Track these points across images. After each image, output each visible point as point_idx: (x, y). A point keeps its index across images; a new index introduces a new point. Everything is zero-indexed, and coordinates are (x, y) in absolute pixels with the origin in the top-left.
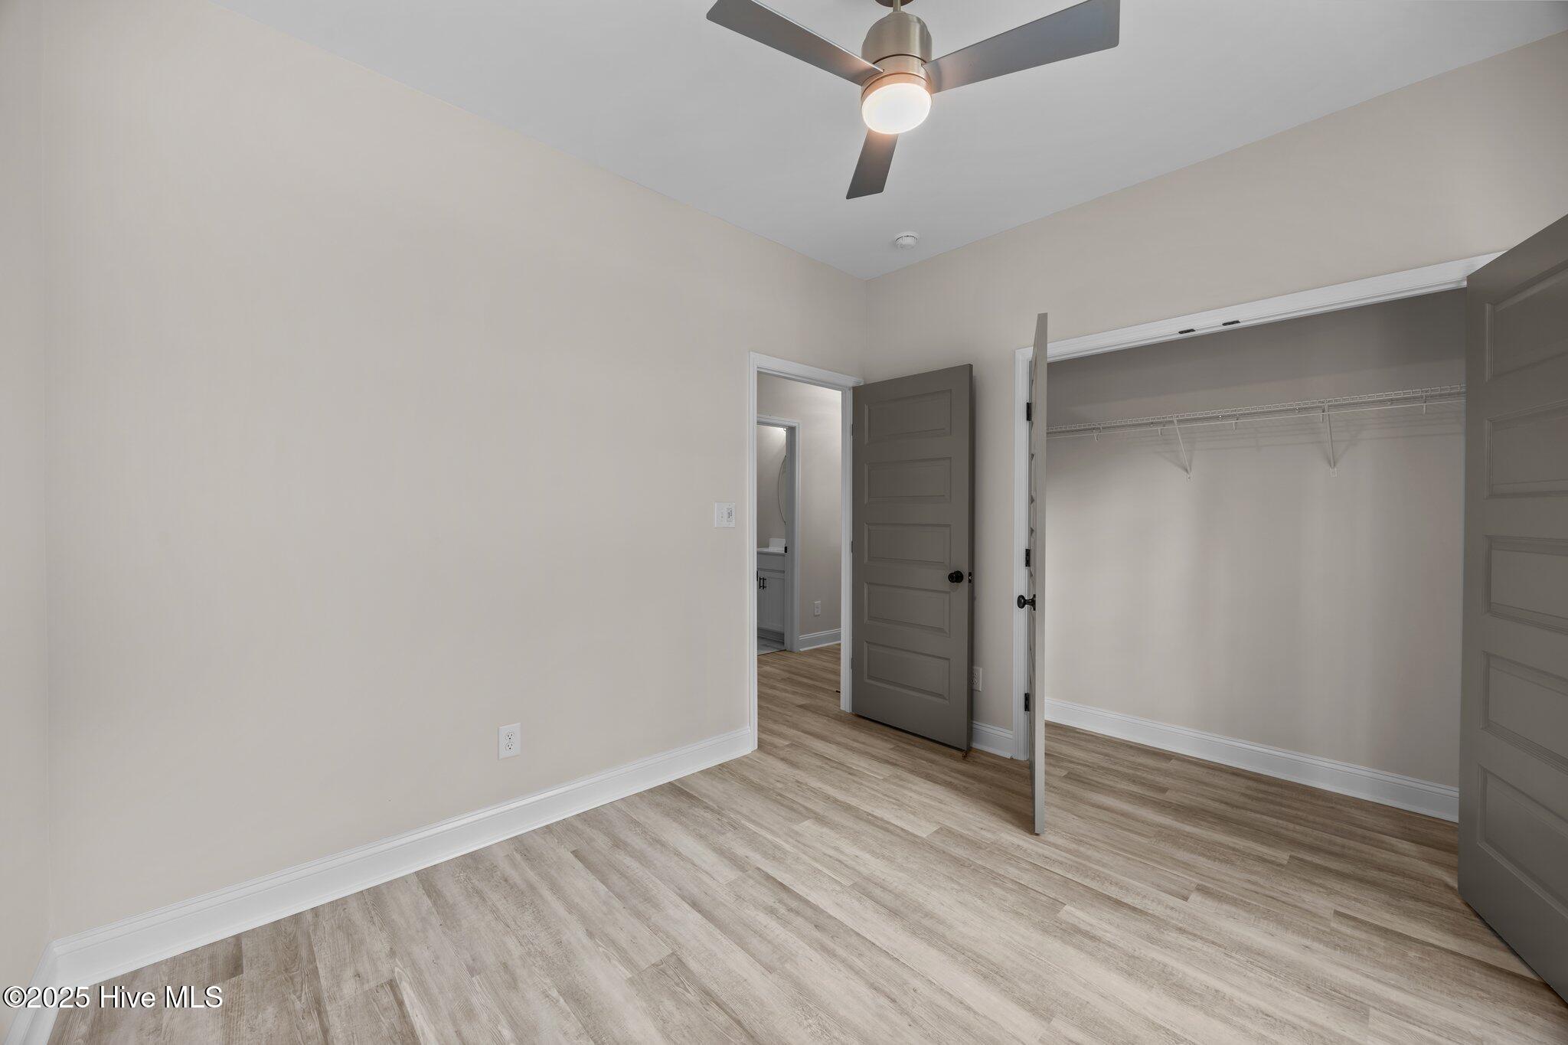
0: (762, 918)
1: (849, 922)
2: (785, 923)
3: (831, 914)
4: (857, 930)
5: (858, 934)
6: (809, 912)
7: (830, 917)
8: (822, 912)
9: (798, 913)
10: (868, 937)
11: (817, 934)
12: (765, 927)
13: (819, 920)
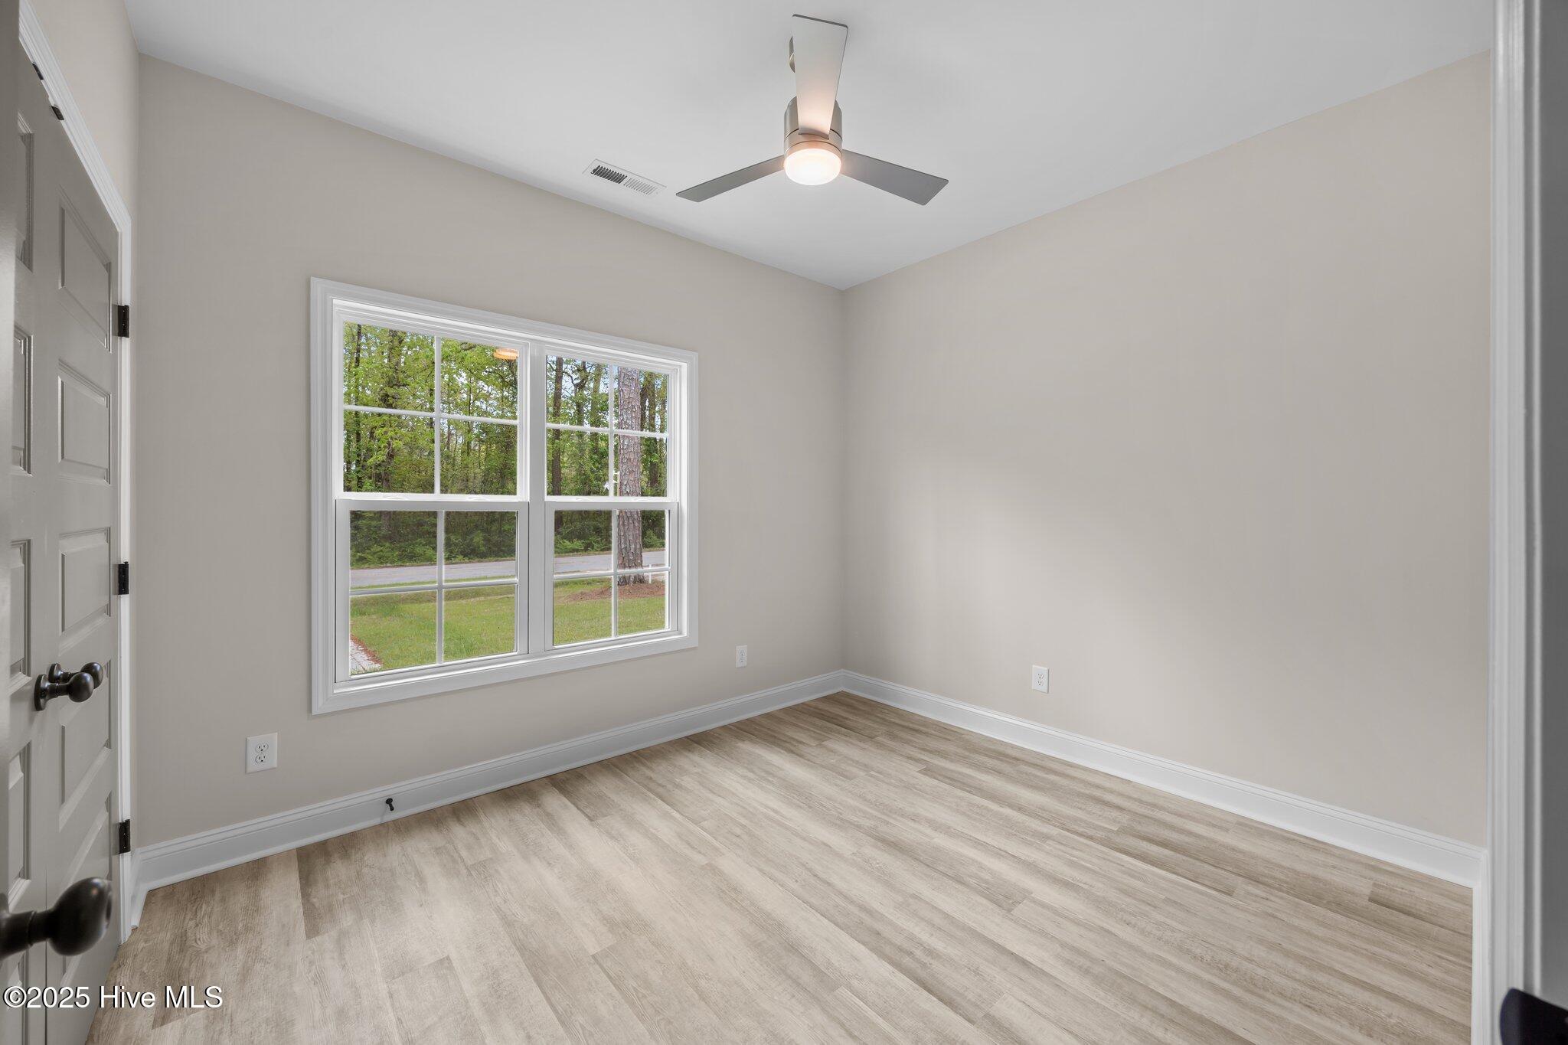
0: (939, 945)
1: (844, 937)
2: (911, 938)
3: (862, 946)
4: (837, 929)
5: (837, 924)
6: (887, 949)
7: (864, 944)
8: (873, 950)
9: (900, 949)
10: (826, 921)
11: (878, 926)
12: (932, 935)
13: (876, 941)
